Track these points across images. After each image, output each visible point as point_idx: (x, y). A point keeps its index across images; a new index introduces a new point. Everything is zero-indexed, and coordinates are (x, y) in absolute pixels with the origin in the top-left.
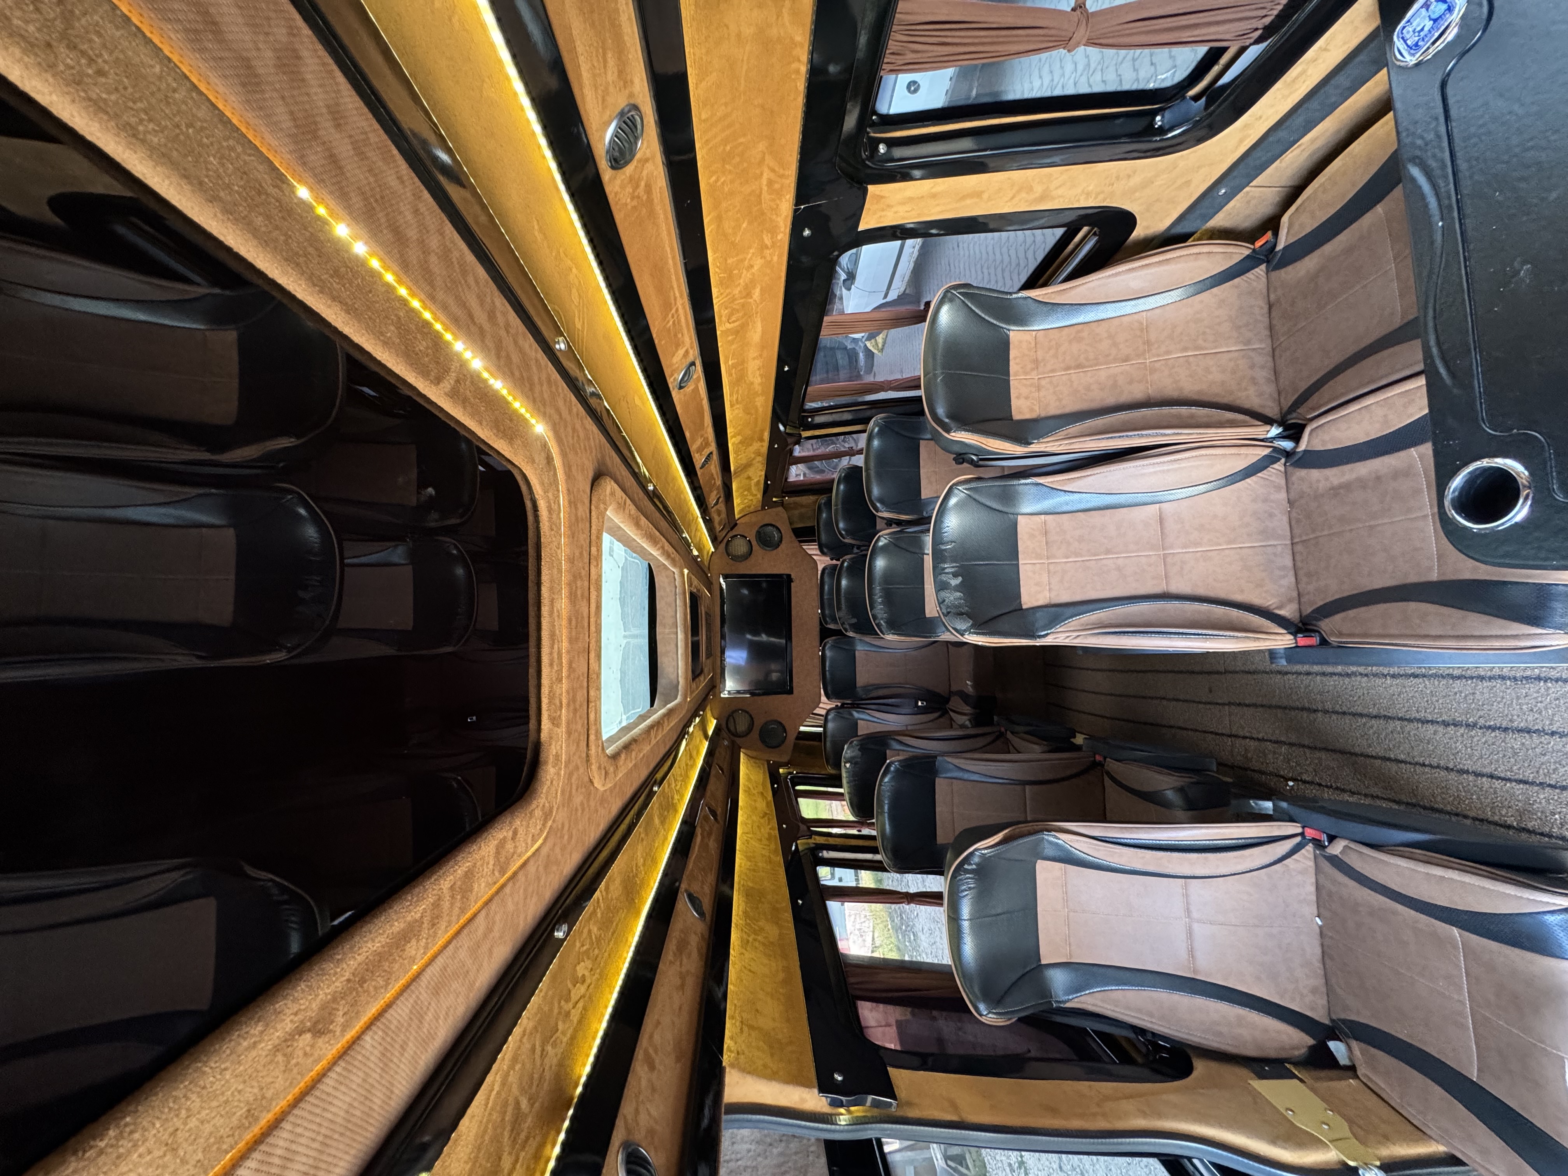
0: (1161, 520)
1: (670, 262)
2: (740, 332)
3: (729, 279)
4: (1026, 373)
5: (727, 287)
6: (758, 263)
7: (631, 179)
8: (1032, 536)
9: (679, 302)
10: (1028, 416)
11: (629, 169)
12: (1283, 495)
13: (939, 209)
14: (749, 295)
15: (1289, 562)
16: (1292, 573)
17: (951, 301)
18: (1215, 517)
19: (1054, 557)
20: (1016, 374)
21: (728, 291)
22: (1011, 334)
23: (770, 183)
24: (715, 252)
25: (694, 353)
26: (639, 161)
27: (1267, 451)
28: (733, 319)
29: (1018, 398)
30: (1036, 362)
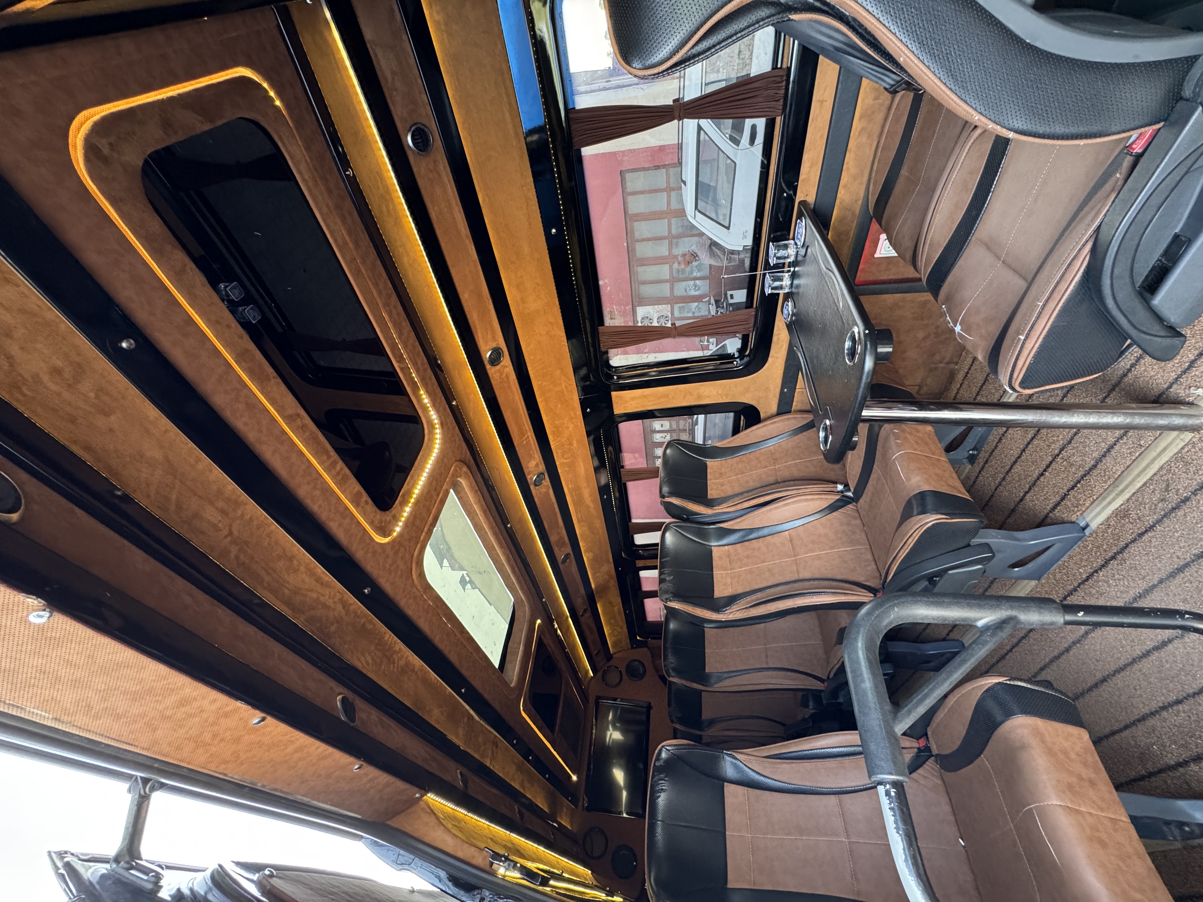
0: (791, 540)
1: (522, 411)
2: (571, 466)
3: (558, 433)
4: (716, 479)
5: (558, 437)
6: (571, 426)
7: (499, 370)
8: (720, 558)
9: (529, 434)
10: (715, 497)
11: (498, 367)
12: (858, 522)
13: (650, 403)
14: (571, 444)
15: (869, 557)
16: (873, 563)
17: (671, 446)
18: (820, 535)
19: (735, 569)
20: (711, 480)
21: (559, 439)
22: (708, 463)
23: (566, 387)
24: (547, 416)
25: (542, 468)
26: (503, 366)
27: (838, 497)
28: (566, 456)
29: (711, 490)
30: (721, 474)
